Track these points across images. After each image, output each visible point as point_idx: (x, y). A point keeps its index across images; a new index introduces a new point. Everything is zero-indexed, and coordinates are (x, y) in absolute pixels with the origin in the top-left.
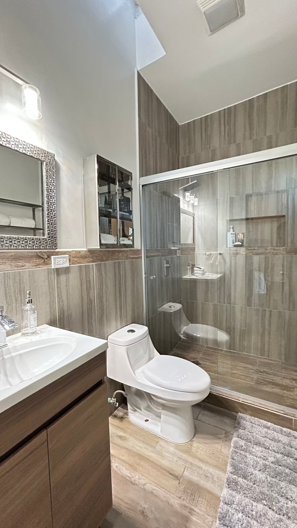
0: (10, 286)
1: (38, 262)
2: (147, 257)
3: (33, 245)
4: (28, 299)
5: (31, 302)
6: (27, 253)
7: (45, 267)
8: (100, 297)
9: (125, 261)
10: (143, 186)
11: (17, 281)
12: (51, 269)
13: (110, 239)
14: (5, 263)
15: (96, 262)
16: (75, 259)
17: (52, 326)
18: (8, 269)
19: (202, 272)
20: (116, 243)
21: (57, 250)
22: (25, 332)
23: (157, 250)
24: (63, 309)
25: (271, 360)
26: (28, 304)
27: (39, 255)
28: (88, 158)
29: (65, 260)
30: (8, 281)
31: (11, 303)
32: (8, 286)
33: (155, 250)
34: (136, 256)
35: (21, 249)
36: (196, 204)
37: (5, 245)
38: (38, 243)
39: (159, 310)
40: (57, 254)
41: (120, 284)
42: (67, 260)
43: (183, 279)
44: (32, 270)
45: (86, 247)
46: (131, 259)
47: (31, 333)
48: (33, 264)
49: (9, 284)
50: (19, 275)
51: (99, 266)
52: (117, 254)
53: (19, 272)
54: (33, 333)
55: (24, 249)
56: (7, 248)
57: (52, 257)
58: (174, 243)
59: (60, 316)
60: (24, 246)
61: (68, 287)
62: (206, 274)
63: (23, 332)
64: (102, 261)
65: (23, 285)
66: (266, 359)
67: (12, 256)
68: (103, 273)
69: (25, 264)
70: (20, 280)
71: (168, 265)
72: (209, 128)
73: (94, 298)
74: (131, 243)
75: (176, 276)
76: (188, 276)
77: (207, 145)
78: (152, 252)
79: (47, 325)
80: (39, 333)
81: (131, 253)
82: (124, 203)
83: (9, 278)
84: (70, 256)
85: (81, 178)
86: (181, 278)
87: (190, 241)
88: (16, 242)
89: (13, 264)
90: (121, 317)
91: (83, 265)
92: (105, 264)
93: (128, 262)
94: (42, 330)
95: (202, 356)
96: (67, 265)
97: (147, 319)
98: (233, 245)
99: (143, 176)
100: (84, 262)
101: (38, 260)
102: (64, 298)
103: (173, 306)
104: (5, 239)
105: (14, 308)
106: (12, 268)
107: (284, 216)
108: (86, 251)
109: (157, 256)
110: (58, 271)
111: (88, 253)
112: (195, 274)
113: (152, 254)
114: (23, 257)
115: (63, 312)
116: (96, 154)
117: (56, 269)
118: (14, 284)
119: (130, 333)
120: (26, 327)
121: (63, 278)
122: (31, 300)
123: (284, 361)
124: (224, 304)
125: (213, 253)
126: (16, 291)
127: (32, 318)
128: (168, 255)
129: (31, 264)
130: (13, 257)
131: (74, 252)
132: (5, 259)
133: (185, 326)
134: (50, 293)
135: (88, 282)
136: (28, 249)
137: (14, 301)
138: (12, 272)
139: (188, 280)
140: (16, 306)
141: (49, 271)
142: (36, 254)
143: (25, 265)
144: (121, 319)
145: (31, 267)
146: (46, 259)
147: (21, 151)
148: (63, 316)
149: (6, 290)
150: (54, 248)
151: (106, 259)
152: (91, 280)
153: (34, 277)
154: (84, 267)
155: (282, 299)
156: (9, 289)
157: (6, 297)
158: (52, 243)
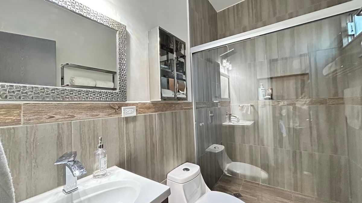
0: (85, 133)
1: (110, 112)
2: (197, 108)
3: (107, 98)
4: (100, 144)
5: (103, 147)
6: (101, 105)
7: (116, 117)
8: (161, 141)
9: (180, 112)
10: (193, 54)
11: (91, 128)
12: (121, 117)
13: (169, 94)
14: (81, 113)
15: (158, 112)
16: (141, 110)
17: (120, 167)
18: (84, 118)
19: (237, 120)
20: (174, 96)
21: (126, 102)
22: (96, 174)
23: (204, 103)
24: (130, 151)
25: (305, 196)
26: (100, 149)
27: (112, 106)
28: (152, 30)
29: (133, 110)
30: (83, 128)
31: (85, 148)
32: (83, 133)
33: (202, 103)
34: (188, 108)
35: (96, 101)
36: (230, 69)
37: (82, 97)
38: (110, 96)
39: (206, 150)
40: (127, 105)
41: (176, 129)
42: (134, 110)
43: (223, 125)
44: (105, 119)
45: (150, 100)
46: (185, 110)
47: (102, 175)
48: (106, 114)
49: (84, 131)
50: (94, 123)
51: (160, 115)
52: (173, 105)
53: (94, 120)
54: (103, 175)
55: (99, 101)
56: (83, 100)
57: (122, 108)
58: (216, 97)
59: (128, 158)
60: (98, 99)
61: (135, 133)
62: (240, 121)
63: (94, 174)
64: (162, 111)
65: (96, 132)
66: (300, 194)
67: (88, 106)
68: (163, 120)
69: (99, 113)
70: (94, 128)
71: (212, 115)
72: (240, 12)
73: (156, 141)
74: (185, 97)
75: (218, 123)
76: (227, 123)
77: (239, 24)
78: (200, 105)
79: (117, 167)
80: (108, 175)
81: (185, 105)
82: (179, 66)
83: (85, 126)
84: (137, 107)
85: (147, 46)
86: (221, 125)
87: (226, 96)
88: (92, 95)
89: (88, 114)
90: (177, 157)
91: (148, 115)
92: (165, 114)
93: (182, 112)
94: (112, 172)
95: (242, 189)
96: (134, 114)
97: (198, 158)
98: (263, 98)
99: (192, 47)
100: (148, 112)
101: (110, 111)
102: (132, 142)
103: (217, 147)
104: (82, 92)
105: (88, 151)
106: (88, 117)
107: (307, 74)
108: (150, 103)
109: (204, 107)
110: (127, 119)
111: (151, 105)
112: (232, 122)
113: (200, 106)
114: (97, 108)
115: (131, 154)
116: (158, 26)
117: (125, 117)
118: (88, 130)
119: (185, 171)
120: (97, 169)
121: (131, 125)
122: (103, 145)
123: (317, 197)
124: (258, 145)
125: (245, 105)
126: (90, 138)
127: (102, 161)
128: (212, 107)
129: (104, 113)
130: (89, 108)
131: (140, 104)
132: (81, 110)
133: (228, 163)
134: (120, 139)
135: (152, 129)
136: (102, 101)
137: (88, 146)
138: (87, 120)
139: (227, 126)
140: (89, 150)
141: (120, 119)
142: (108, 105)
143: (99, 115)
144: (178, 159)
145: (105, 117)
146: (117, 109)
147: (99, 21)
148: (131, 159)
149: (81, 136)
150: (123, 100)
151: (165, 110)
152: (154, 127)
153: (107, 124)
154: (148, 116)
155: (311, 142)
156: (84, 135)
157: (81, 143)
158: (122, 96)
